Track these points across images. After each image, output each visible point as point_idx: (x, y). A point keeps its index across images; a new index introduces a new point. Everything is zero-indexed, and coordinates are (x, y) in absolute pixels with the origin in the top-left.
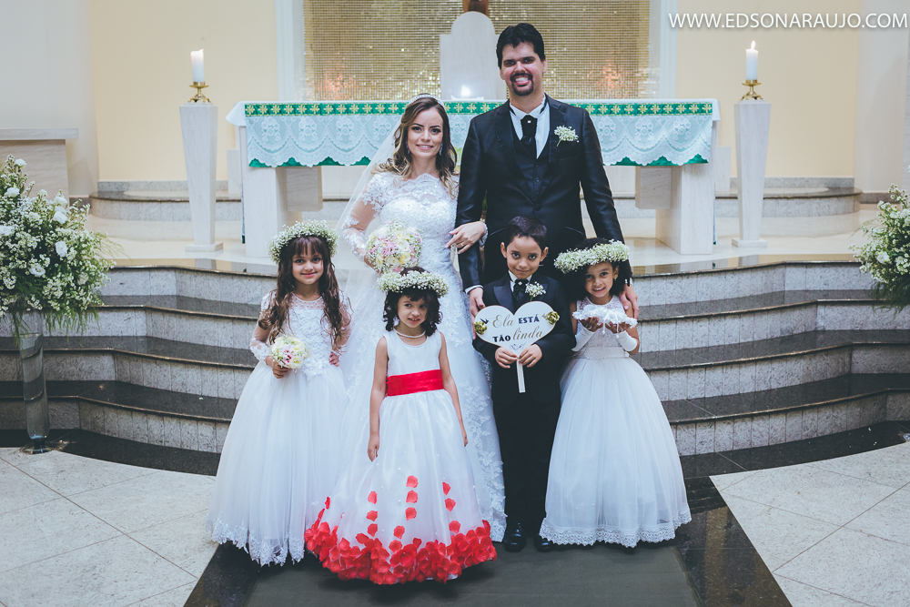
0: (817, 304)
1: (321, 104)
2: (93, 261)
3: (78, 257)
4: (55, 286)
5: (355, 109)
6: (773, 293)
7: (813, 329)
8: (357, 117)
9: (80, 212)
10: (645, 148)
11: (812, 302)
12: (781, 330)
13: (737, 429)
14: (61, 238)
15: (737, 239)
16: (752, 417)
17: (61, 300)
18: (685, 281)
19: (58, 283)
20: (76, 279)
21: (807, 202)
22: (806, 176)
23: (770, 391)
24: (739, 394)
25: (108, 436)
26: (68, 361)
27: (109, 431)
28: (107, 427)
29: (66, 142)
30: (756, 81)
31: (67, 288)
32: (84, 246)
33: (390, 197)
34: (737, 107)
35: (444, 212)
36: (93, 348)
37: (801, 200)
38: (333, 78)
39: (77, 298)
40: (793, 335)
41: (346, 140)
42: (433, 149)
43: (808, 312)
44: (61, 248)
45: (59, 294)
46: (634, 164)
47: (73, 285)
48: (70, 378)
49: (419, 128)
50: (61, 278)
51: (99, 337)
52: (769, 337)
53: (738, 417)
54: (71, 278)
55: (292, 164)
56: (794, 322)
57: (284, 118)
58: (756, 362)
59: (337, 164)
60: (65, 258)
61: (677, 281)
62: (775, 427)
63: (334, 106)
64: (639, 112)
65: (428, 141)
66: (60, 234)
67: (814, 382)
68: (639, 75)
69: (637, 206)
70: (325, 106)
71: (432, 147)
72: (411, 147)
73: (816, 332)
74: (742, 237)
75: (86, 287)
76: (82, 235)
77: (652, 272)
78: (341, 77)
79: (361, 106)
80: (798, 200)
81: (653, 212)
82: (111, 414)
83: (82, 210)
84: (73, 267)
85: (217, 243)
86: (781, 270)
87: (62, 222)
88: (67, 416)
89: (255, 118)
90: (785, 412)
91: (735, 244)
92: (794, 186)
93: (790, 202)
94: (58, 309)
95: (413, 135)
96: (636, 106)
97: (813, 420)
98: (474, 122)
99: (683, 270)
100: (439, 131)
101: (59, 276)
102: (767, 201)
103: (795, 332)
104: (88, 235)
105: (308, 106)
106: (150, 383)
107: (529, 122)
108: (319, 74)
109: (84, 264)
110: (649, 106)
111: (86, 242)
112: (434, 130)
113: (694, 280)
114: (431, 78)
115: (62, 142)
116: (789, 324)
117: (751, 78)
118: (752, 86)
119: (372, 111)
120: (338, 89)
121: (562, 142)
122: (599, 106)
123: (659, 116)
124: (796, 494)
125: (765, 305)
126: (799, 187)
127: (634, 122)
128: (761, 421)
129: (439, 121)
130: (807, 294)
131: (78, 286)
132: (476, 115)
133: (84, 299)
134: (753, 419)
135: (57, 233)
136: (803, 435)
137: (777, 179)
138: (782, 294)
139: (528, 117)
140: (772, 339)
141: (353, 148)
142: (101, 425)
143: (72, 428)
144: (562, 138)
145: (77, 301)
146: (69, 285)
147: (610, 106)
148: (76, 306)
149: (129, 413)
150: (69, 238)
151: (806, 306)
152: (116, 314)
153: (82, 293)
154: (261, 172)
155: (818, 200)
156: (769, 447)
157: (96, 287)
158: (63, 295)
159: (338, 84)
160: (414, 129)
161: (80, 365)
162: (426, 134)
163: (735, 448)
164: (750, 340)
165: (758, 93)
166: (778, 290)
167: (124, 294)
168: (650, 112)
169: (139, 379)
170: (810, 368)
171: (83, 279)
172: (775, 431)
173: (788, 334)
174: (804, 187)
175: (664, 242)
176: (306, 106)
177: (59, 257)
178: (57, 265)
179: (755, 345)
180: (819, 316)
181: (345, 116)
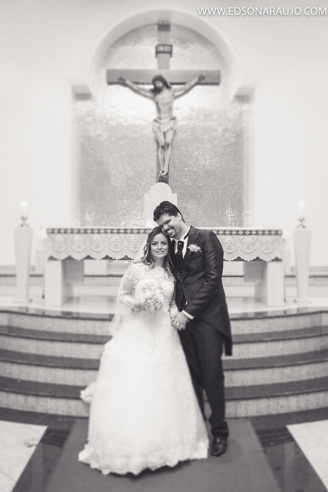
1: (85, 229)
6: (315, 327)
8: (103, 235)
10: (248, 252)
15: (296, 298)
18: (271, 321)
34: (294, 231)
38: (90, 214)
41: (98, 247)
42: (165, 253)
46: (243, 260)
49: (155, 244)
52: (314, 351)
55: (70, 258)
57: (66, 235)
59: (92, 259)
61: (267, 321)
64: (245, 234)
65: (161, 249)
68: (244, 214)
69: (245, 281)
71: (164, 252)
74: (298, 296)
77: (253, 316)
81: (253, 284)
85: (30, 298)
86: (319, 315)
89: (52, 236)
91: (295, 301)
95: (154, 247)
96: (244, 231)
99: (269, 315)
100: (166, 244)
102: (311, 278)
107: (180, 244)
110: (251, 231)
112: (163, 243)
113: (275, 320)
117: (301, 217)
119: (111, 233)
121: (192, 252)
122: (225, 231)
123: (256, 236)
127: (243, 239)
138: (320, 328)
147: (231, 231)
154: (53, 263)
160: (154, 244)
162: (160, 246)
166: (318, 326)
168: (251, 234)
173: (324, 349)
175: (259, 299)
176: (78, 230)
181: (98, 235)
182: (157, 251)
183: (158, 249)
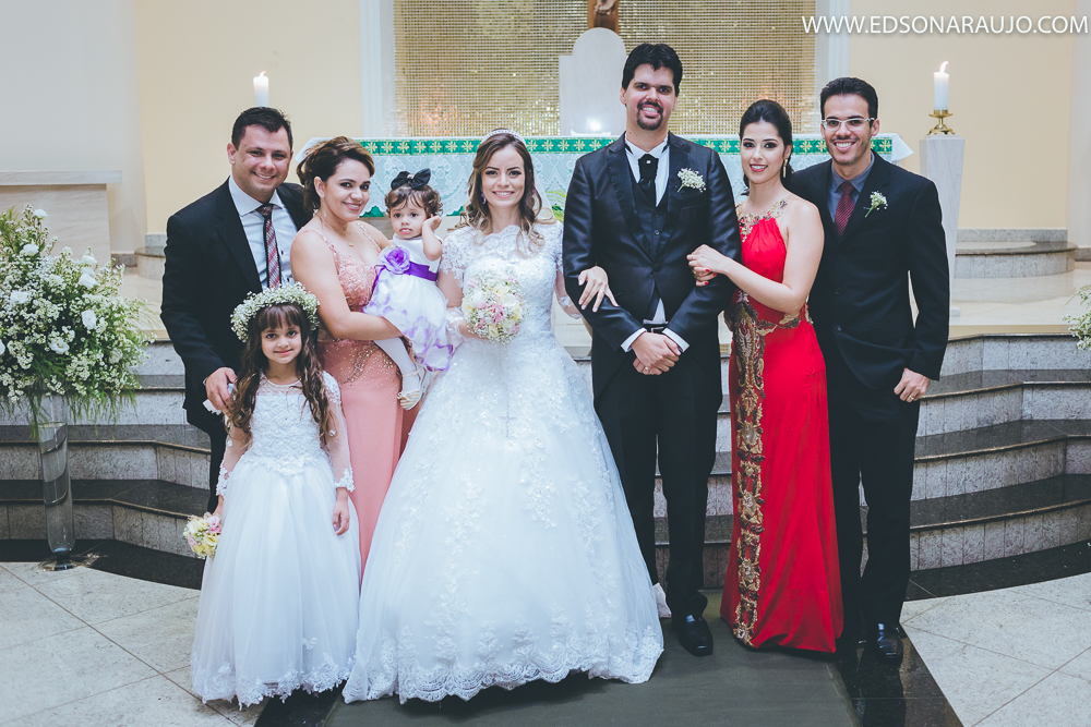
0: (1023, 387)
1: (411, 142)
2: (128, 334)
3: (110, 330)
4: (81, 365)
5: (453, 147)
6: (967, 373)
7: (1018, 418)
8: (454, 157)
9: (113, 274)
11: (1017, 384)
12: (978, 420)
13: (923, 545)
14: (90, 306)
16: (942, 528)
17: (87, 383)
19: (85, 361)
20: (107, 356)
21: (1009, 260)
22: (1008, 228)
23: (964, 496)
24: (926, 500)
25: (147, 548)
26: (101, 455)
27: (148, 543)
28: (146, 537)
29: (108, 187)
30: (946, 111)
31: (95, 368)
32: (116, 315)
33: (470, 258)
34: (923, 143)
35: (536, 269)
36: (132, 439)
37: (1002, 258)
38: (431, 109)
39: (108, 379)
40: (993, 426)
42: (514, 195)
43: (1012, 398)
44: (89, 319)
45: (85, 375)
47: (102, 363)
48: (103, 477)
49: (493, 173)
50: (88, 355)
51: (139, 425)
52: (963, 428)
53: (924, 529)
54: (100, 355)
56: (995, 409)
58: (946, 459)
60: (93, 331)
62: (971, 541)
63: (427, 144)
65: (507, 186)
66: (87, 301)
67: (1020, 485)
68: (803, 104)
70: (416, 143)
71: (513, 193)
72: (488, 195)
73: (1021, 421)
75: (120, 365)
76: (115, 303)
78: (440, 107)
79: (460, 143)
80: (998, 257)
82: (151, 521)
83: (115, 271)
84: (103, 342)
86: (977, 345)
87: (90, 287)
88: (98, 522)
90: (984, 523)
92: (992, 240)
93: (989, 259)
94: (85, 393)
95: (488, 181)
97: (1019, 533)
98: (580, 162)
100: (519, 173)
101: (85, 353)
102: (958, 258)
103: (995, 422)
104: (122, 303)
105: (395, 144)
106: (200, 483)
107: (649, 162)
108: (414, 105)
109: (116, 339)
110: (815, 143)
111: (120, 310)
112: (514, 172)
114: (548, 109)
115: (103, 187)
116: (988, 412)
117: (940, 107)
118: (941, 117)
120: (436, 122)
121: (685, 188)
124: (997, 627)
125: (959, 389)
126: (999, 241)
128: (953, 535)
129: (519, 162)
130: (1011, 375)
131: (109, 365)
132: (584, 153)
133: (116, 381)
134: (943, 531)
135: (83, 300)
136: (1006, 552)
137: (971, 231)
138: (979, 375)
139: (647, 157)
140: (967, 431)
141: (451, 194)
142: (138, 534)
143: (104, 537)
144: (686, 183)
145: (109, 384)
146: (97, 364)
148: (107, 389)
149: (173, 520)
150: (98, 307)
151: (1009, 389)
152: (160, 398)
153: (114, 373)
155: (1022, 257)
156: (963, 566)
157: (132, 367)
158: (91, 377)
159: (436, 116)
160: (488, 173)
161: (114, 461)
162: (504, 179)
163: (921, 568)
164: (940, 431)
165: (949, 127)
166: (975, 370)
167: (170, 373)
169: (185, 479)
170: (1015, 468)
171: (116, 356)
172: (971, 546)
173: (986, 425)
174: (1005, 241)
176: (393, 144)
177: (86, 329)
178: (83, 339)
179: (946, 438)
180: (1025, 403)
181: (441, 155)
182: (496, 189)
183: (500, 186)
